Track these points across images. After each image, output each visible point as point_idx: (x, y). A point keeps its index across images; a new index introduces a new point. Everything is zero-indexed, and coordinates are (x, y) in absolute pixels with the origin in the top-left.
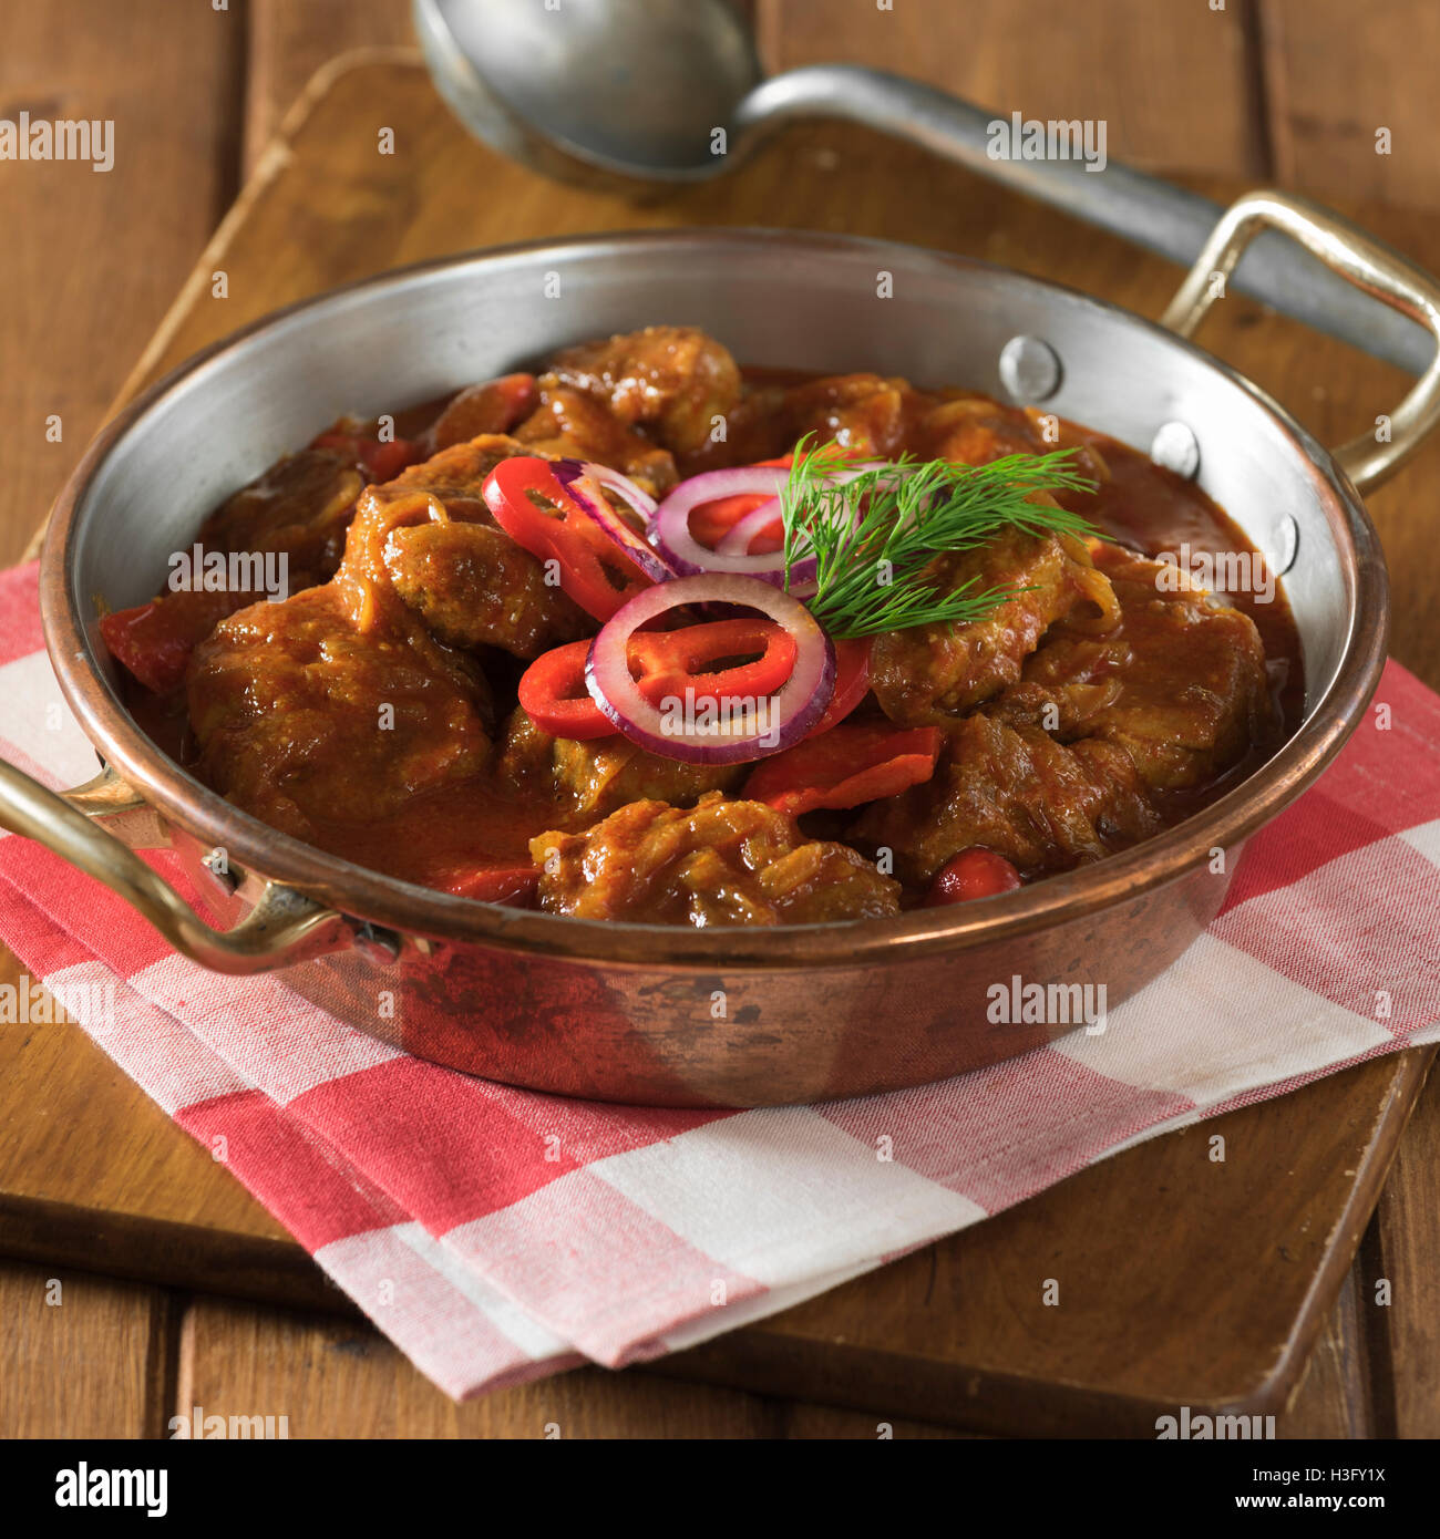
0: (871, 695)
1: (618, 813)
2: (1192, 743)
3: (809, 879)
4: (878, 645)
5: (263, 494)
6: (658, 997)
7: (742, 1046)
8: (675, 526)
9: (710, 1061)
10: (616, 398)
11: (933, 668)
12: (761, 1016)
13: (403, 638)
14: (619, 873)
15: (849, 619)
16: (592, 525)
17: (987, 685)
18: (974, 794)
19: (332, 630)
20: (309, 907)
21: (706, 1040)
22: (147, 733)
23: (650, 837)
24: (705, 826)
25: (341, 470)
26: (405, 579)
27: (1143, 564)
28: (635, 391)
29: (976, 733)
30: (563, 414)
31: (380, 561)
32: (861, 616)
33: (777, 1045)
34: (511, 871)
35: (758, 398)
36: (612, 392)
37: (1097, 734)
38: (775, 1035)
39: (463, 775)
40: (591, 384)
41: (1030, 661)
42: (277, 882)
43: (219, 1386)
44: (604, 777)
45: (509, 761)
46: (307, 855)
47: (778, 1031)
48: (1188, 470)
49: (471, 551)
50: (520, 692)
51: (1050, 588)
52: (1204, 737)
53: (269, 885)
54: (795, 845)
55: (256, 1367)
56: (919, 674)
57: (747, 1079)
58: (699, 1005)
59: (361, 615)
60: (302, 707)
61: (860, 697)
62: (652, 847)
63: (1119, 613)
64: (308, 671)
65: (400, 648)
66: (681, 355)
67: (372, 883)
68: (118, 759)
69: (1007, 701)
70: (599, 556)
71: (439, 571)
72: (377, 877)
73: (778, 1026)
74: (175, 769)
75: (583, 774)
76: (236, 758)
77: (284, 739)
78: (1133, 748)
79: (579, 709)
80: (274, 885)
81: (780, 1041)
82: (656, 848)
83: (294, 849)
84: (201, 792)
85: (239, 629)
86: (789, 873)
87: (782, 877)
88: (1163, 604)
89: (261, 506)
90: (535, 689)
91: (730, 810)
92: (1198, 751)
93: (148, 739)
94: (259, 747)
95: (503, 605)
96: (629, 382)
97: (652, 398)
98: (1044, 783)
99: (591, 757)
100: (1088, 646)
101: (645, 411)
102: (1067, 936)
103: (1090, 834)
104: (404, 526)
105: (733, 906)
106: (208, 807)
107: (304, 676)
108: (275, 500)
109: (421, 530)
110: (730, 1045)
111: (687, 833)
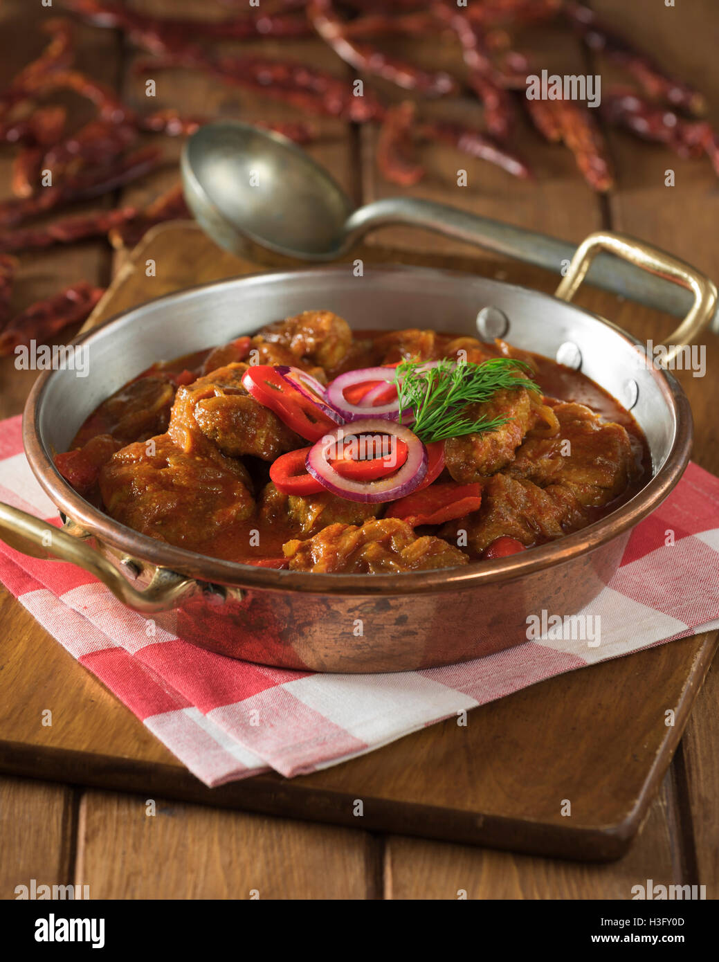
0: (446, 469)
1: (325, 529)
2: (604, 485)
3: (424, 554)
4: (446, 444)
5: (123, 398)
6: (357, 613)
7: (399, 637)
8: (337, 396)
9: (382, 646)
10: (293, 345)
11: (475, 453)
12: (409, 620)
13: (207, 455)
14: (330, 556)
15: (431, 434)
16: (298, 394)
17: (500, 462)
18: (502, 510)
19: (171, 452)
20: (179, 578)
21: (381, 635)
22: (89, 502)
23: (343, 538)
24: (370, 532)
25: (162, 384)
26: (206, 425)
27: (566, 406)
28: (302, 340)
29: (499, 482)
30: (268, 353)
31: (192, 418)
32: (437, 432)
33: (415, 636)
34: (275, 560)
35: (360, 344)
36: (290, 342)
37: (556, 482)
38: (415, 631)
39: (243, 518)
40: (279, 339)
41: (518, 450)
42: (161, 567)
43: (99, 830)
44: (315, 514)
45: (266, 510)
46: (178, 552)
47: (416, 628)
48: (576, 365)
49: (240, 408)
50: (271, 475)
51: (525, 414)
52: (609, 481)
53: (157, 570)
54: (416, 538)
55: (117, 822)
56: (468, 457)
57: (400, 655)
58: (377, 616)
59: (186, 446)
60: (161, 490)
61: (441, 469)
62: (345, 543)
63: (559, 425)
64: (162, 472)
65: (206, 459)
66: (324, 322)
67: (212, 563)
68: (75, 515)
69: (512, 467)
70: (303, 409)
71: (224, 418)
72: (214, 560)
73: (416, 626)
74: (106, 517)
75: (304, 514)
76: (131, 514)
77: (154, 504)
78: (575, 488)
79: (302, 480)
80: (160, 569)
81: (417, 634)
82: (348, 543)
83: (171, 549)
84: (120, 526)
85: (125, 456)
86: (415, 550)
87: (412, 552)
88: (580, 422)
89: (123, 404)
90: (279, 472)
91: (383, 523)
92: (605, 488)
93: (89, 504)
94: (142, 509)
95: (256, 434)
96: (299, 336)
97: (311, 343)
98: (533, 506)
99: (308, 504)
100: (545, 442)
101: (308, 350)
102: (555, 575)
103: (559, 528)
104: (204, 399)
105: (389, 568)
106: (125, 533)
107: (160, 475)
108: (130, 401)
109: (212, 400)
110: (392, 637)
111: (362, 536)
